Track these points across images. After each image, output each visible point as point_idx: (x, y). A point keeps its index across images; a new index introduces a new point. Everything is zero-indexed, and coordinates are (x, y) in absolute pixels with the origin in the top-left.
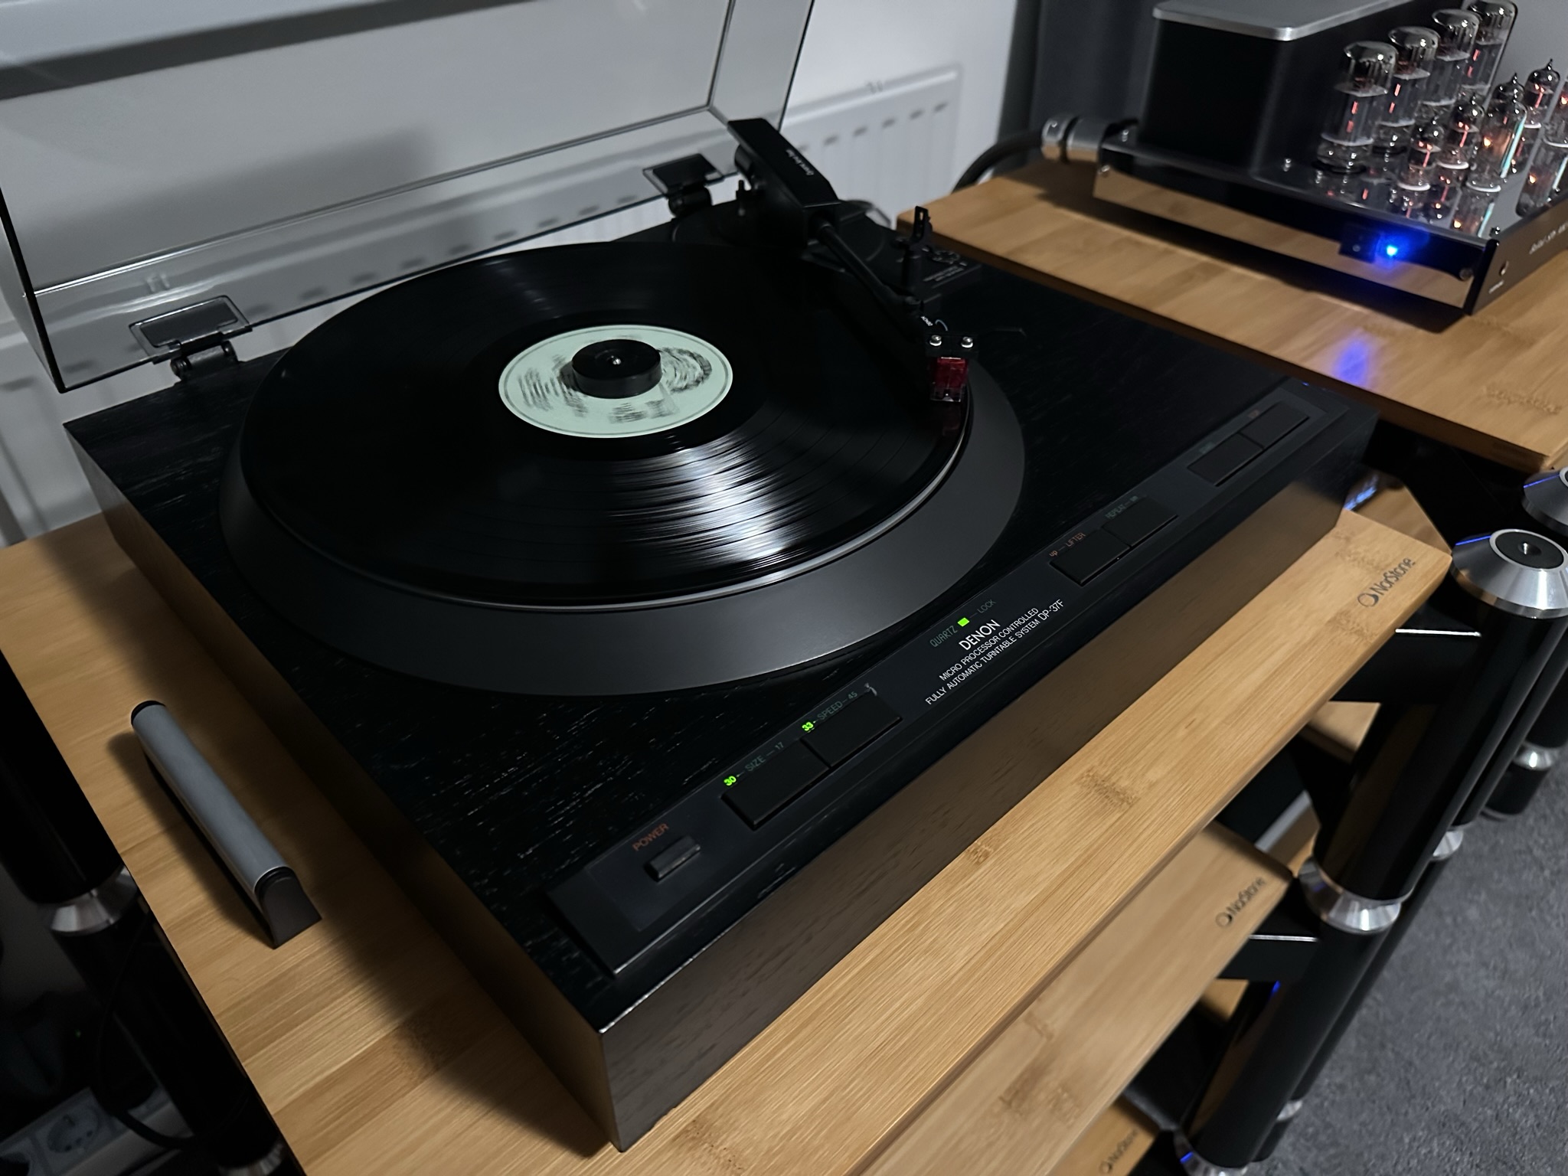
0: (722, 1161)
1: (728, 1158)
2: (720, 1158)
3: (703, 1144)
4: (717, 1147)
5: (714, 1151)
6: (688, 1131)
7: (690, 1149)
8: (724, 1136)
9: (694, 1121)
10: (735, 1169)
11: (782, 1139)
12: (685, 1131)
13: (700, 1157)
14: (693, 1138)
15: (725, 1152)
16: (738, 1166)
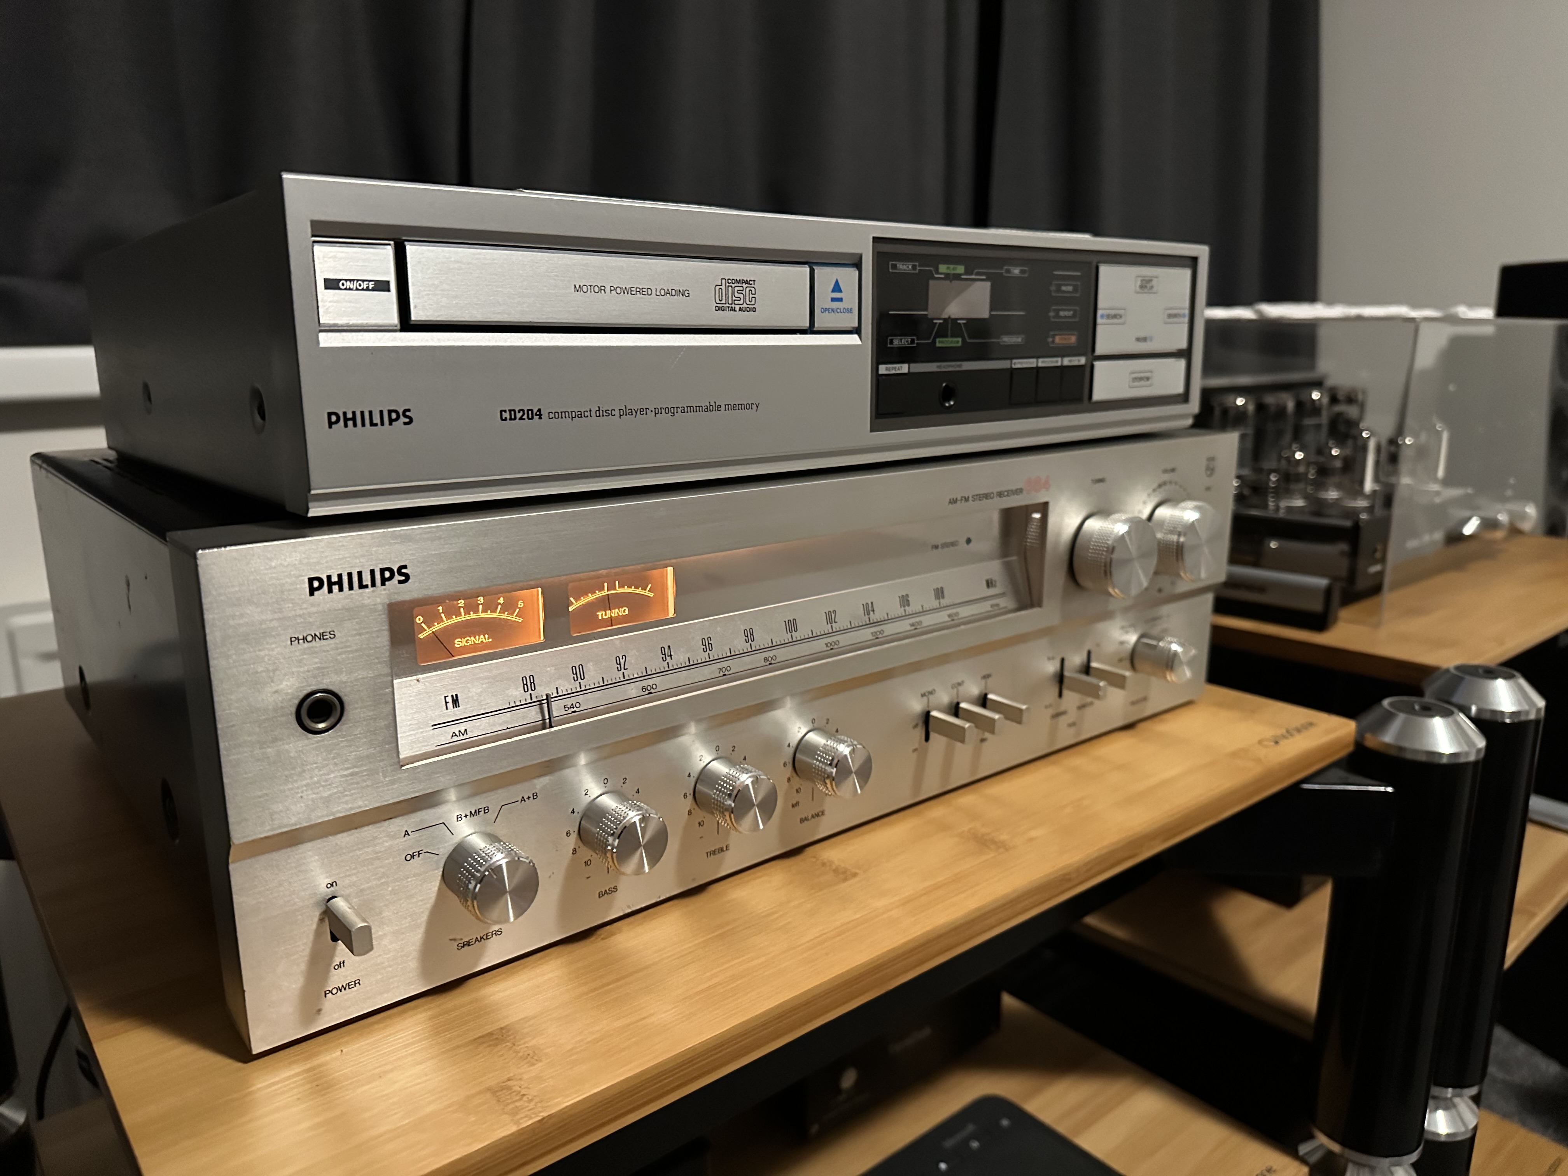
0: (520, 1054)
1: (528, 1052)
2: (519, 1052)
3: (506, 1042)
4: (519, 1045)
5: (514, 1048)
6: (493, 1034)
7: (489, 1046)
8: (530, 1038)
9: (502, 1028)
10: (533, 1060)
11: (588, 1042)
12: (489, 1035)
13: (499, 1051)
14: (497, 1039)
15: (526, 1049)
16: (536, 1058)
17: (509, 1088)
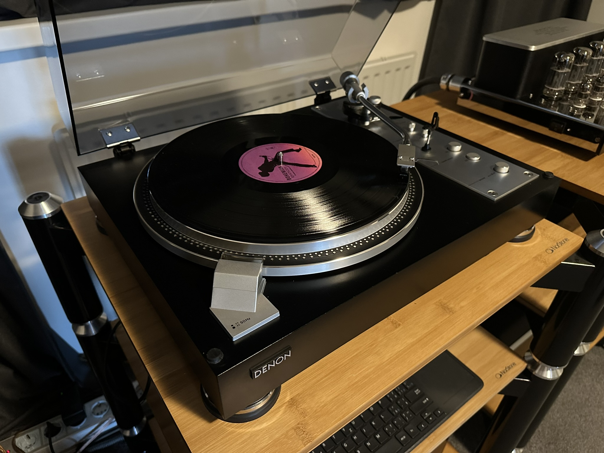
1: (302, 412)
2: (299, 411)
3: (295, 406)
5: (297, 408)
7: (289, 407)
8: (301, 404)
9: (291, 399)
10: (304, 415)
11: (321, 407)
12: (289, 401)
13: (293, 410)
14: (291, 404)
17: (299, 428)
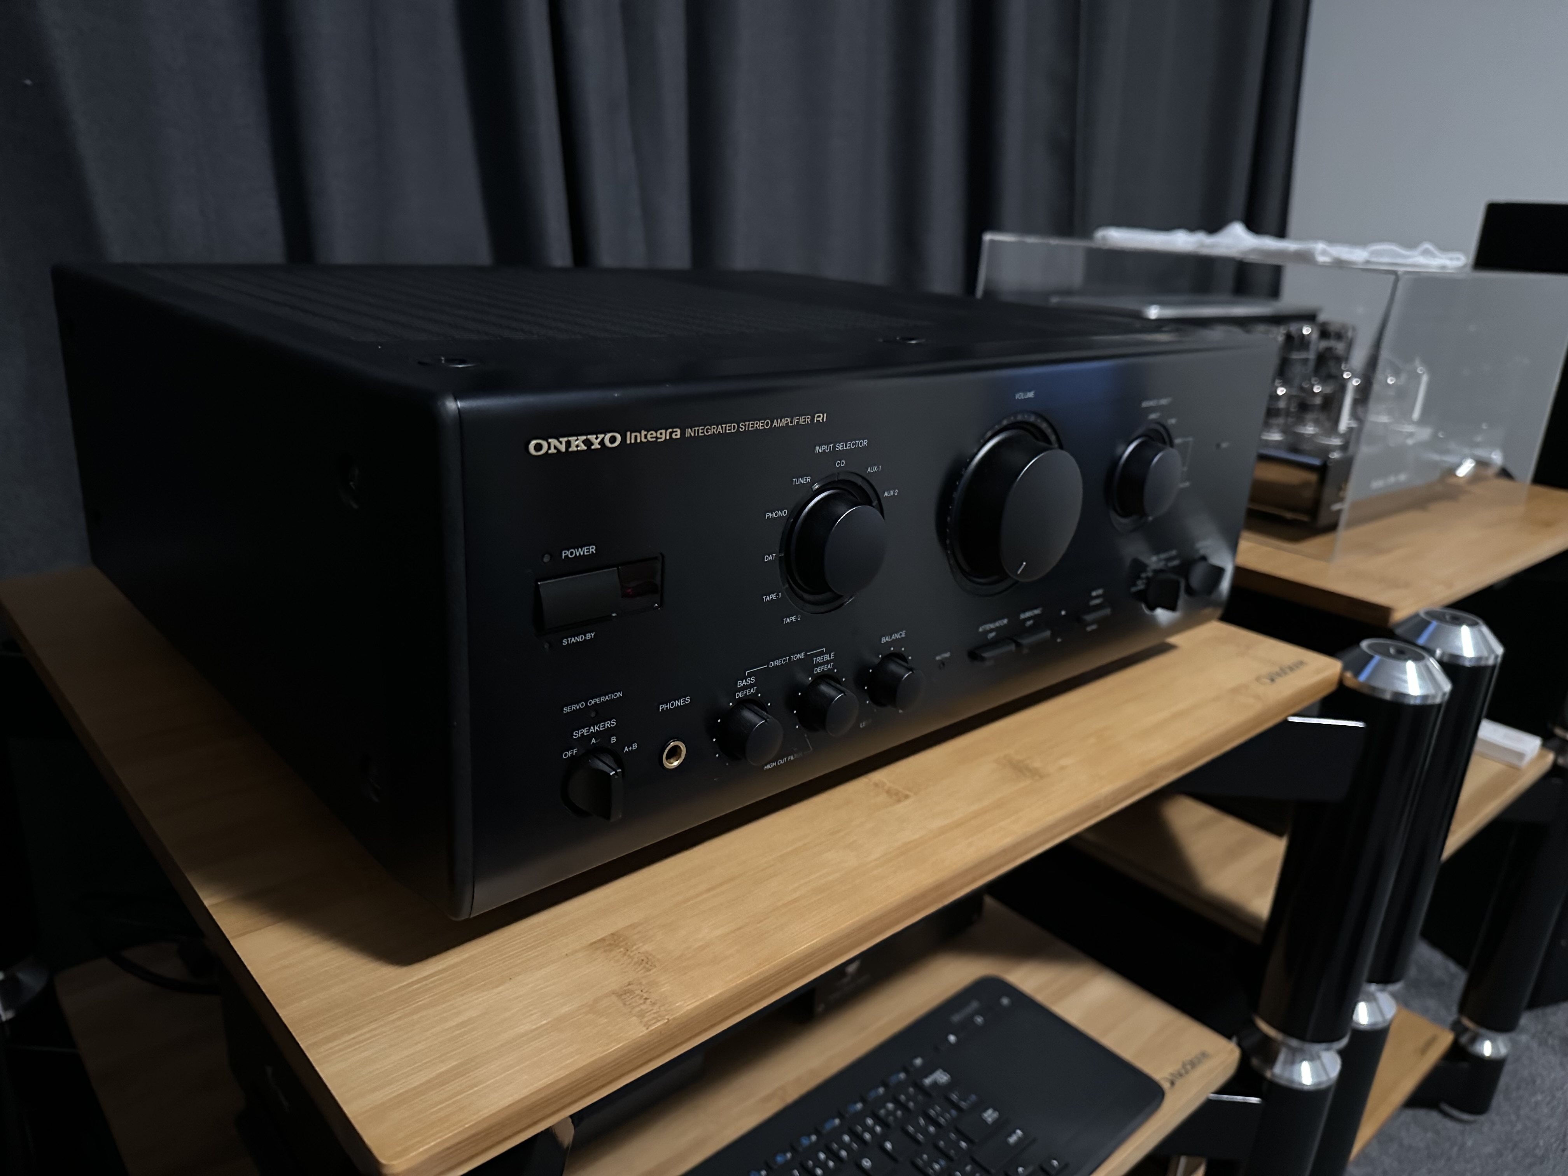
0: (636, 960)
1: (642, 958)
2: (633, 958)
3: (620, 948)
4: (632, 952)
5: (629, 953)
6: (606, 940)
7: (605, 951)
8: (640, 945)
9: (612, 934)
10: (647, 966)
11: (695, 950)
12: (603, 940)
13: (614, 957)
14: (610, 945)
15: (639, 955)
16: (650, 963)
17: (631, 992)
